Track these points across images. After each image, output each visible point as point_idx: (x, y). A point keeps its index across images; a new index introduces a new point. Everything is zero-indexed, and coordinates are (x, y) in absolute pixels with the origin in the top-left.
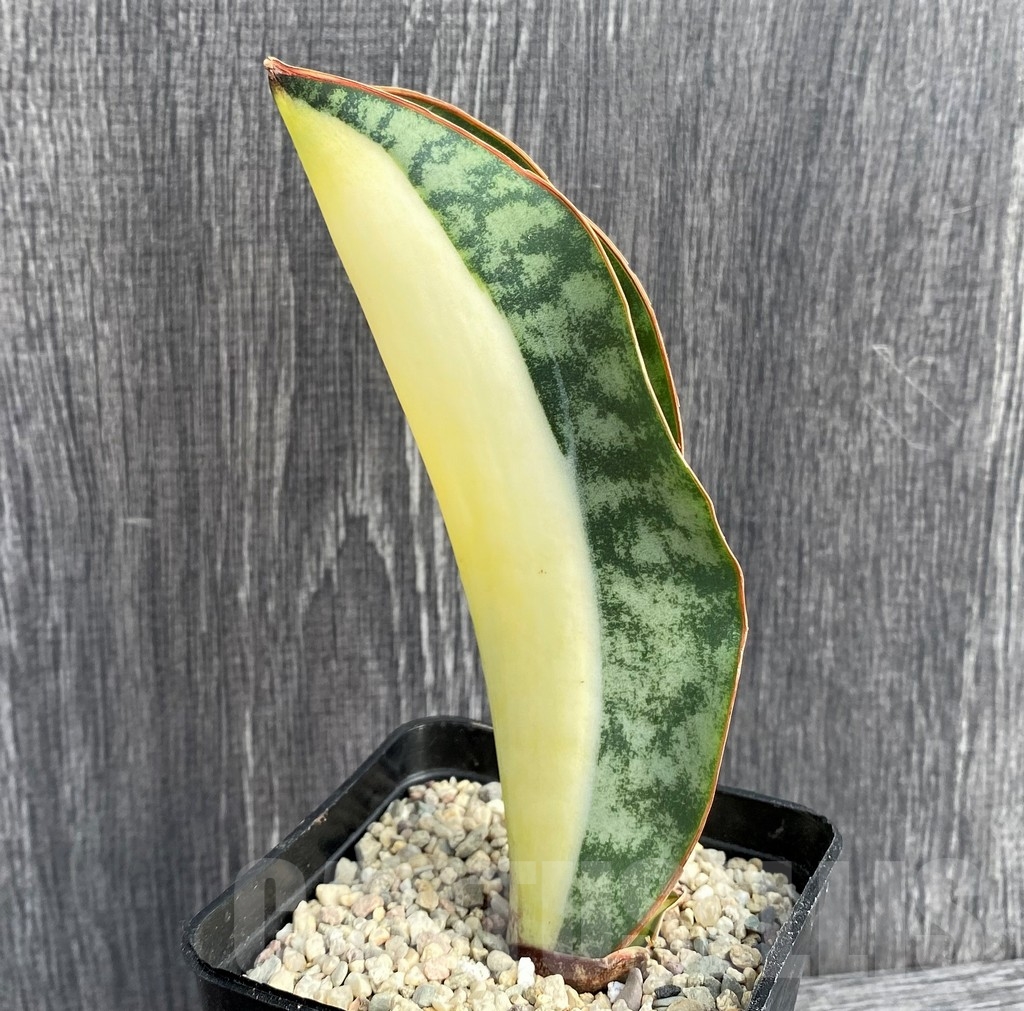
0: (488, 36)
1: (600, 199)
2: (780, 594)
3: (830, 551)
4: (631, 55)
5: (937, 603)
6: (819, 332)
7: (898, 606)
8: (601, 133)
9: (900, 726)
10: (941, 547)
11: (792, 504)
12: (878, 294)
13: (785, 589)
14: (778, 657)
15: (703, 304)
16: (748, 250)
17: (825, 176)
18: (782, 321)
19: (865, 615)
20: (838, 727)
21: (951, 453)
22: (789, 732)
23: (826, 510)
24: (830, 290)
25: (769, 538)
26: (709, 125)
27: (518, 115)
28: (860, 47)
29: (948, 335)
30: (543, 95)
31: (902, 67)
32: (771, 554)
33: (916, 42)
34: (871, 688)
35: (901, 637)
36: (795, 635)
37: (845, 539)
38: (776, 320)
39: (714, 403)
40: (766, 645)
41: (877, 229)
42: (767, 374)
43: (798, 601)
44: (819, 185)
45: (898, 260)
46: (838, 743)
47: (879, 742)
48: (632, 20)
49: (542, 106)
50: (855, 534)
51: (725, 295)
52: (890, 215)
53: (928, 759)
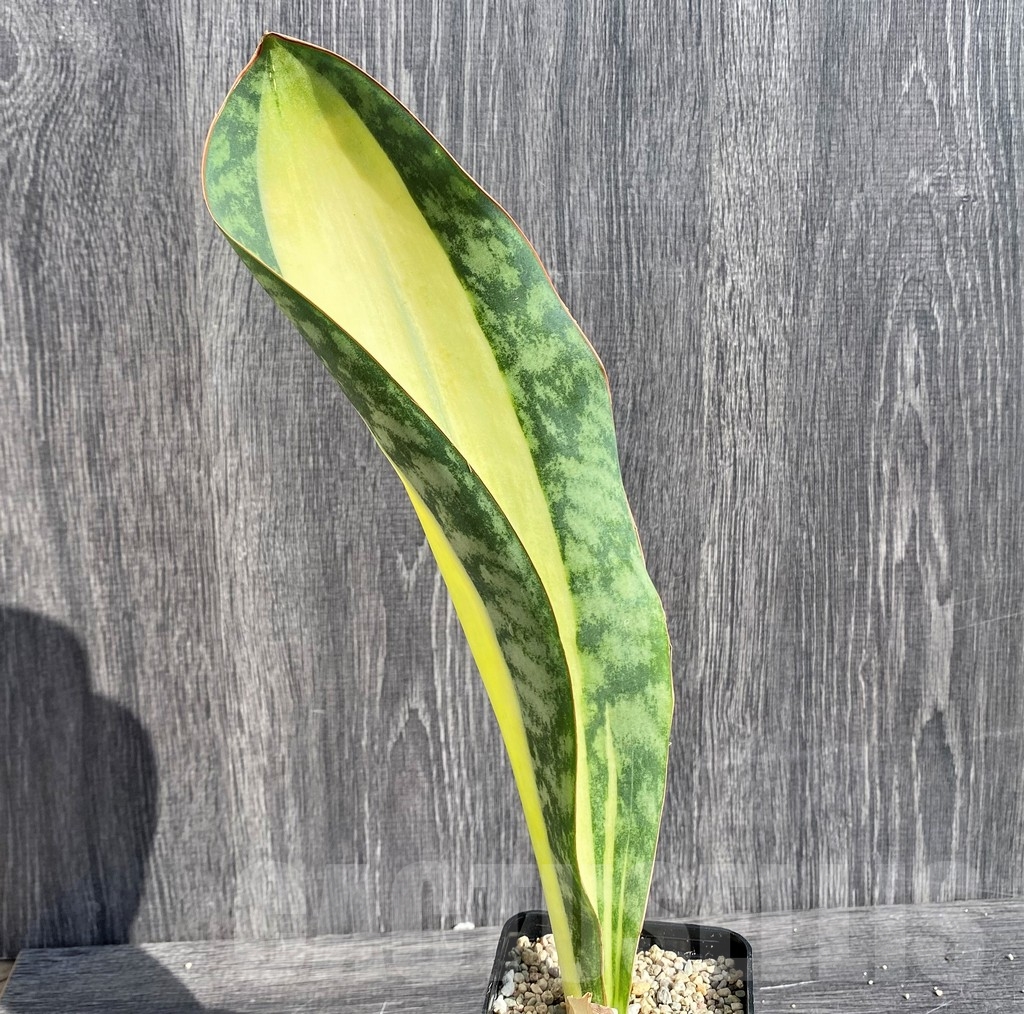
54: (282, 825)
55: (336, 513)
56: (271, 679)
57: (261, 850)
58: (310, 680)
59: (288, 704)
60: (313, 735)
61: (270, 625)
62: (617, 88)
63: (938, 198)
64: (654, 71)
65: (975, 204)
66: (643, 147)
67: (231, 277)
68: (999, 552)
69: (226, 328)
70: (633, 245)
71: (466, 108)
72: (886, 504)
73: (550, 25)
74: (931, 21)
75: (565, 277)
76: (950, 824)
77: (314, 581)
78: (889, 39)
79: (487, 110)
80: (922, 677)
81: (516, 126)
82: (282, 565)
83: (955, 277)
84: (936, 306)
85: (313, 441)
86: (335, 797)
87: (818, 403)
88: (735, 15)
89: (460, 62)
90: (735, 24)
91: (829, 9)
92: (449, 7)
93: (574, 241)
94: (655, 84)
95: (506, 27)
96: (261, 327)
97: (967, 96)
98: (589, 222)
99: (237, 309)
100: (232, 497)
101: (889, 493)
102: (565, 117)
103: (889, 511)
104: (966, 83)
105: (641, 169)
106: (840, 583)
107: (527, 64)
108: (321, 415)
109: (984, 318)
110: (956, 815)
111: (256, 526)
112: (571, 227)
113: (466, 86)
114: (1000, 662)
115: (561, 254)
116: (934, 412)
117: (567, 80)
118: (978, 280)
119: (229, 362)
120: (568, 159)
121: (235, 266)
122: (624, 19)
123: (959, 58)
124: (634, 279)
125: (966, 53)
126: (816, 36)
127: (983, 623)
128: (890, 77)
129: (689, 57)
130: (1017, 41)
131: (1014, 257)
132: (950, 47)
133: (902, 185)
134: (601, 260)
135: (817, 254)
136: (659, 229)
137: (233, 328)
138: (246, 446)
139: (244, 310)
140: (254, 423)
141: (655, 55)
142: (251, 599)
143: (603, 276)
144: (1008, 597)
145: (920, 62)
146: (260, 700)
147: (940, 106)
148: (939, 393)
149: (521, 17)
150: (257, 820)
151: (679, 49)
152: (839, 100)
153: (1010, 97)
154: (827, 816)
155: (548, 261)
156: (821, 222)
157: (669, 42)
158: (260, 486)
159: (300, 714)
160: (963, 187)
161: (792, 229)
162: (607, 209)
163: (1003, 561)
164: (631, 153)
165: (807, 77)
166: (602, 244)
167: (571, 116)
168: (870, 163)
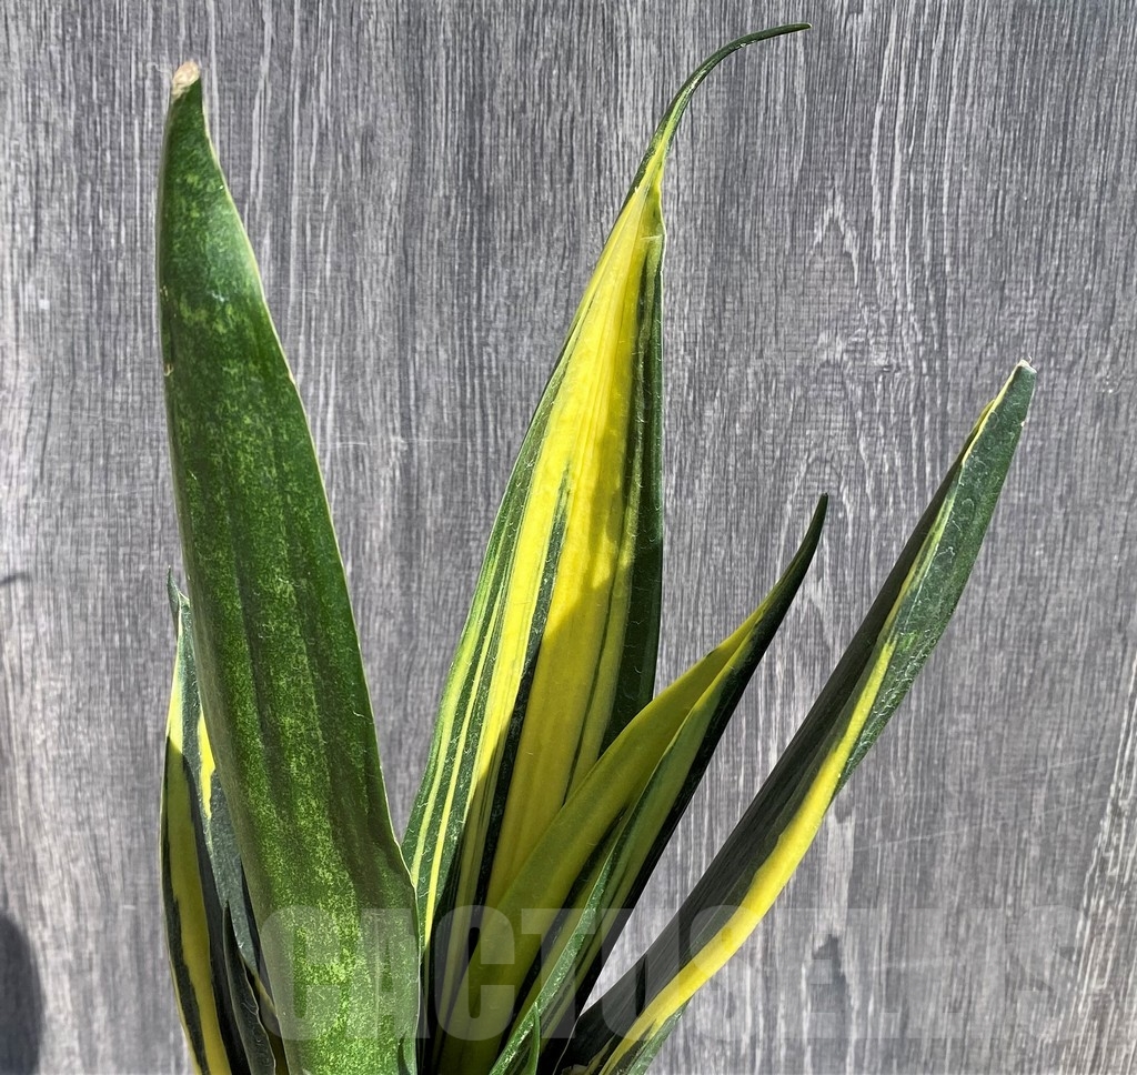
54: (89, 1023)
55: (147, 696)
56: (76, 871)
57: (68, 1048)
58: (119, 875)
59: (94, 898)
60: (123, 931)
61: (73, 814)
62: (472, 231)
63: (853, 367)
64: (516, 212)
65: (898, 375)
66: (502, 300)
67: (22, 434)
68: (910, 768)
69: (17, 490)
70: (490, 411)
71: (294, 249)
72: (778, 709)
73: (392, 156)
74: (853, 159)
75: (410, 445)
76: (843, 1059)
77: (122, 769)
78: (801, 179)
79: (318, 252)
80: (815, 899)
81: (352, 272)
82: (85, 751)
83: (870, 458)
84: (846, 491)
85: (119, 617)
86: (149, 997)
87: (702, 595)
88: (614, 148)
89: (285, 195)
90: (615, 158)
91: (729, 141)
92: (272, 131)
93: (420, 403)
94: (517, 227)
95: (340, 157)
96: (57, 491)
97: (893, 249)
98: (438, 382)
99: (29, 469)
100: (27, 675)
101: (783, 697)
102: (410, 262)
103: (782, 717)
104: (893, 234)
105: (500, 325)
106: (722, 794)
107: (365, 200)
108: (128, 589)
109: (903, 506)
110: (851, 1050)
111: (56, 708)
112: (416, 388)
113: (294, 224)
114: (908, 888)
115: (405, 418)
116: (839, 610)
117: (413, 218)
118: (898, 462)
119: (22, 527)
120: (413, 311)
121: (25, 421)
122: (481, 149)
123: (885, 203)
124: (491, 450)
125: (894, 198)
126: (712, 174)
127: (888, 845)
128: (800, 224)
129: (558, 197)
130: (957, 185)
131: (942, 437)
132: (875, 190)
133: (810, 351)
134: (451, 427)
135: (705, 428)
136: (520, 393)
137: (25, 490)
138: (42, 620)
139: (38, 471)
140: (51, 595)
141: (517, 193)
142: (52, 786)
143: (454, 445)
144: (919, 817)
145: (837, 207)
146: (63, 892)
147: (860, 260)
148: (845, 589)
149: (357, 145)
150: (62, 1017)
151: (546, 186)
152: (737, 251)
153: (946, 251)
154: (701, 1042)
155: (390, 426)
156: (710, 392)
157: (534, 177)
158: (60, 665)
159: (108, 910)
160: (883, 355)
161: (676, 398)
162: (459, 369)
163: (915, 778)
164: (487, 306)
165: (699, 222)
166: (453, 409)
167: (417, 262)
168: (772, 324)
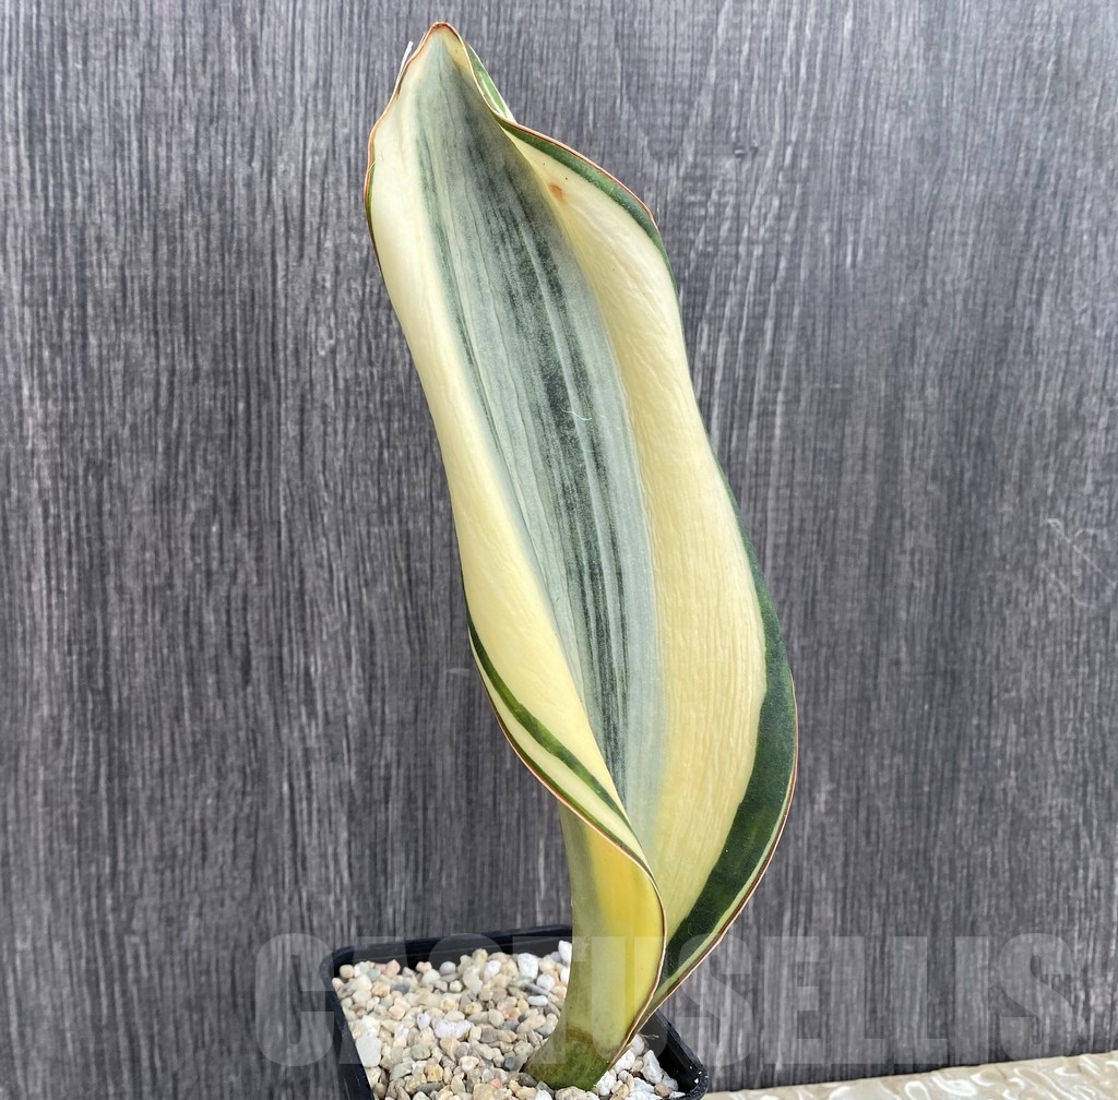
0: (754, 264)
1: (839, 397)
2: (974, 732)
3: (1013, 694)
4: (864, 280)
5: (1098, 738)
6: (1007, 508)
7: (1066, 740)
8: (840, 343)
9: (1068, 845)
10: (1100, 690)
11: (984, 653)
12: (1052, 476)
13: (978, 727)
14: (971, 786)
15: (917, 484)
16: (953, 439)
17: (1011, 380)
18: (978, 499)
19: (1041, 749)
20: (1020, 849)
21: (1108, 609)
22: (980, 852)
23: (1011, 659)
24: (1015, 473)
25: (966, 683)
26: (923, 337)
27: (776, 327)
28: (1037, 276)
29: (1105, 512)
30: (796, 312)
31: (1070, 292)
32: (968, 697)
33: (1081, 271)
34: (1045, 812)
35: (1069, 768)
36: (985, 767)
37: (1025, 684)
38: (974, 499)
39: (926, 568)
40: (963, 776)
41: (1051, 423)
42: (967, 543)
43: (988, 738)
44: (1007, 387)
45: (1067, 448)
46: (1019, 860)
47: (1052, 860)
48: (865, 252)
49: (795, 320)
50: (1033, 678)
51: (934, 478)
52: (1060, 413)
53: (1092, 875)
